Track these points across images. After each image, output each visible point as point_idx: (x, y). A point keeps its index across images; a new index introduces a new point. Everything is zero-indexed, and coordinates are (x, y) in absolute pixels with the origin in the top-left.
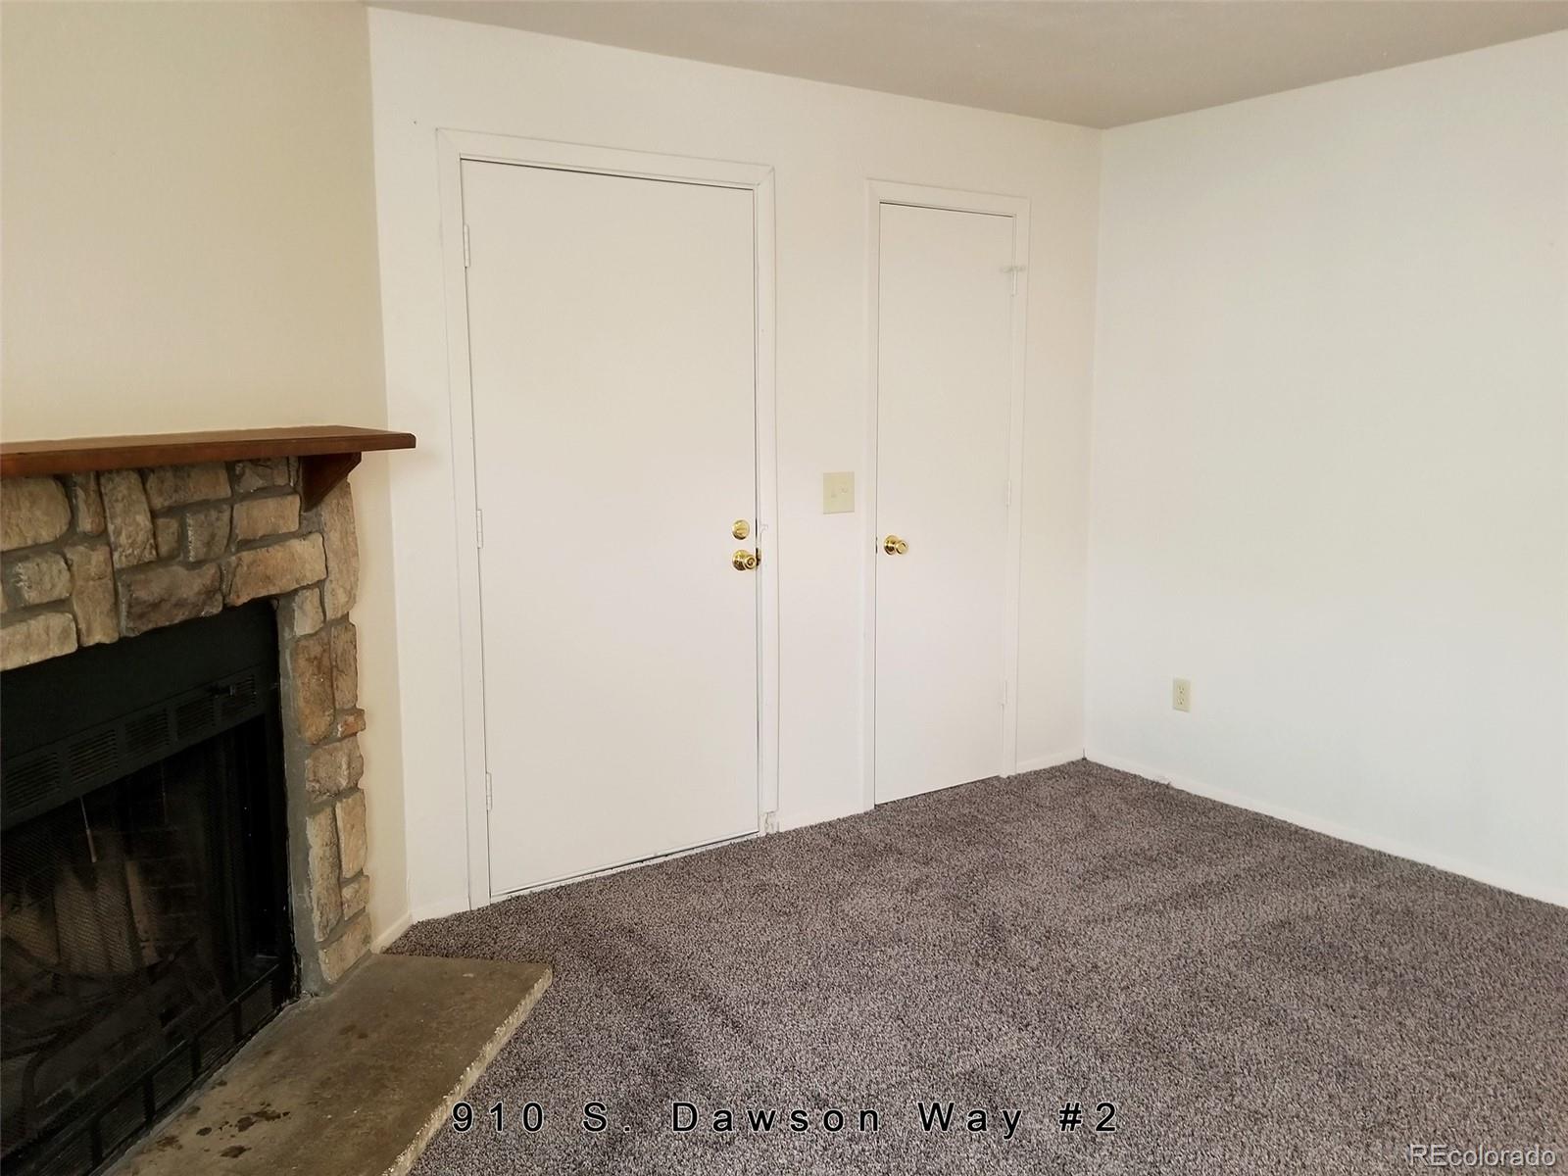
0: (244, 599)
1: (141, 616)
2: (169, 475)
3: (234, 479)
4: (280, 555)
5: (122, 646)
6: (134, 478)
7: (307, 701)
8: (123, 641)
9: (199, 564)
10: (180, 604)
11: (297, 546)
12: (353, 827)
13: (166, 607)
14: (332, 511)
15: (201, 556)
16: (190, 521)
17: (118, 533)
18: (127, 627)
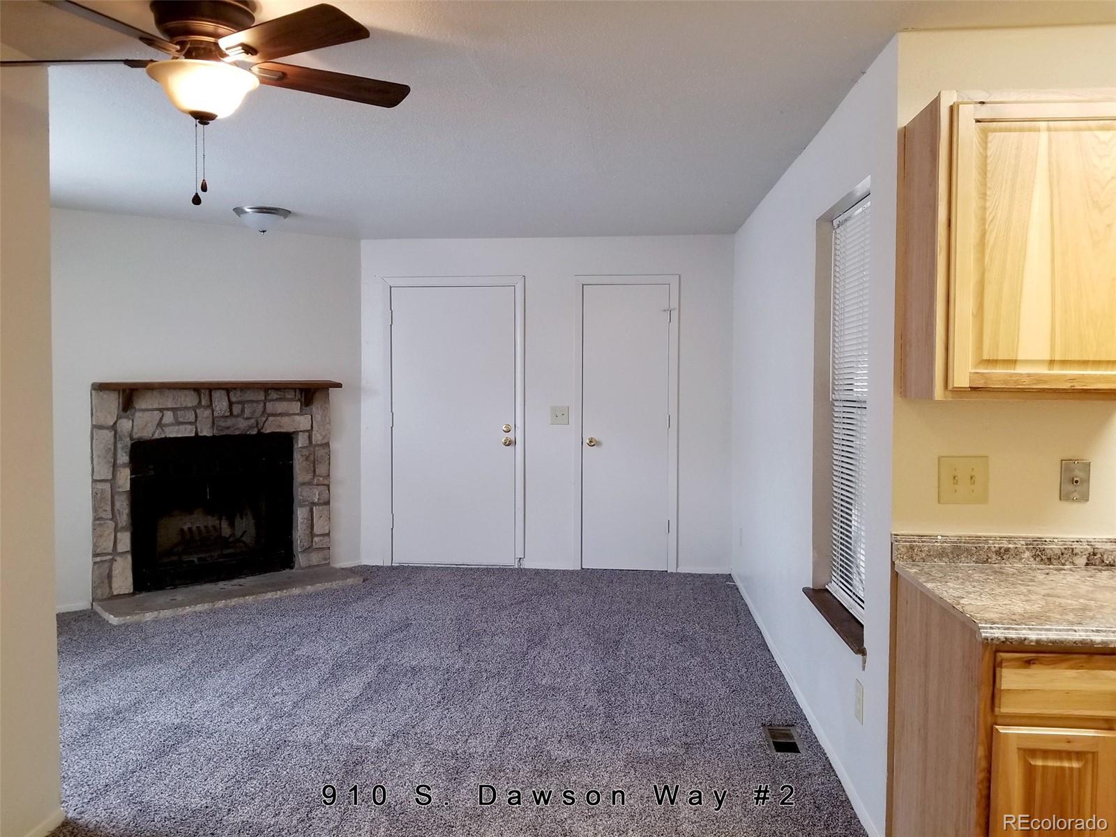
0: (268, 431)
1: (222, 430)
2: (239, 392)
3: (266, 394)
4: (286, 420)
5: (213, 438)
6: (224, 392)
7: (300, 469)
8: (214, 436)
9: (248, 419)
10: (238, 429)
11: (297, 418)
12: (321, 517)
13: (231, 429)
14: (318, 408)
15: (249, 416)
16: (246, 405)
17: (216, 406)
18: (216, 433)
